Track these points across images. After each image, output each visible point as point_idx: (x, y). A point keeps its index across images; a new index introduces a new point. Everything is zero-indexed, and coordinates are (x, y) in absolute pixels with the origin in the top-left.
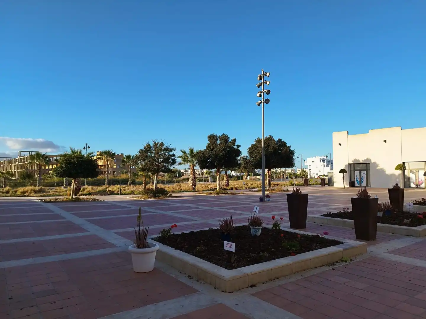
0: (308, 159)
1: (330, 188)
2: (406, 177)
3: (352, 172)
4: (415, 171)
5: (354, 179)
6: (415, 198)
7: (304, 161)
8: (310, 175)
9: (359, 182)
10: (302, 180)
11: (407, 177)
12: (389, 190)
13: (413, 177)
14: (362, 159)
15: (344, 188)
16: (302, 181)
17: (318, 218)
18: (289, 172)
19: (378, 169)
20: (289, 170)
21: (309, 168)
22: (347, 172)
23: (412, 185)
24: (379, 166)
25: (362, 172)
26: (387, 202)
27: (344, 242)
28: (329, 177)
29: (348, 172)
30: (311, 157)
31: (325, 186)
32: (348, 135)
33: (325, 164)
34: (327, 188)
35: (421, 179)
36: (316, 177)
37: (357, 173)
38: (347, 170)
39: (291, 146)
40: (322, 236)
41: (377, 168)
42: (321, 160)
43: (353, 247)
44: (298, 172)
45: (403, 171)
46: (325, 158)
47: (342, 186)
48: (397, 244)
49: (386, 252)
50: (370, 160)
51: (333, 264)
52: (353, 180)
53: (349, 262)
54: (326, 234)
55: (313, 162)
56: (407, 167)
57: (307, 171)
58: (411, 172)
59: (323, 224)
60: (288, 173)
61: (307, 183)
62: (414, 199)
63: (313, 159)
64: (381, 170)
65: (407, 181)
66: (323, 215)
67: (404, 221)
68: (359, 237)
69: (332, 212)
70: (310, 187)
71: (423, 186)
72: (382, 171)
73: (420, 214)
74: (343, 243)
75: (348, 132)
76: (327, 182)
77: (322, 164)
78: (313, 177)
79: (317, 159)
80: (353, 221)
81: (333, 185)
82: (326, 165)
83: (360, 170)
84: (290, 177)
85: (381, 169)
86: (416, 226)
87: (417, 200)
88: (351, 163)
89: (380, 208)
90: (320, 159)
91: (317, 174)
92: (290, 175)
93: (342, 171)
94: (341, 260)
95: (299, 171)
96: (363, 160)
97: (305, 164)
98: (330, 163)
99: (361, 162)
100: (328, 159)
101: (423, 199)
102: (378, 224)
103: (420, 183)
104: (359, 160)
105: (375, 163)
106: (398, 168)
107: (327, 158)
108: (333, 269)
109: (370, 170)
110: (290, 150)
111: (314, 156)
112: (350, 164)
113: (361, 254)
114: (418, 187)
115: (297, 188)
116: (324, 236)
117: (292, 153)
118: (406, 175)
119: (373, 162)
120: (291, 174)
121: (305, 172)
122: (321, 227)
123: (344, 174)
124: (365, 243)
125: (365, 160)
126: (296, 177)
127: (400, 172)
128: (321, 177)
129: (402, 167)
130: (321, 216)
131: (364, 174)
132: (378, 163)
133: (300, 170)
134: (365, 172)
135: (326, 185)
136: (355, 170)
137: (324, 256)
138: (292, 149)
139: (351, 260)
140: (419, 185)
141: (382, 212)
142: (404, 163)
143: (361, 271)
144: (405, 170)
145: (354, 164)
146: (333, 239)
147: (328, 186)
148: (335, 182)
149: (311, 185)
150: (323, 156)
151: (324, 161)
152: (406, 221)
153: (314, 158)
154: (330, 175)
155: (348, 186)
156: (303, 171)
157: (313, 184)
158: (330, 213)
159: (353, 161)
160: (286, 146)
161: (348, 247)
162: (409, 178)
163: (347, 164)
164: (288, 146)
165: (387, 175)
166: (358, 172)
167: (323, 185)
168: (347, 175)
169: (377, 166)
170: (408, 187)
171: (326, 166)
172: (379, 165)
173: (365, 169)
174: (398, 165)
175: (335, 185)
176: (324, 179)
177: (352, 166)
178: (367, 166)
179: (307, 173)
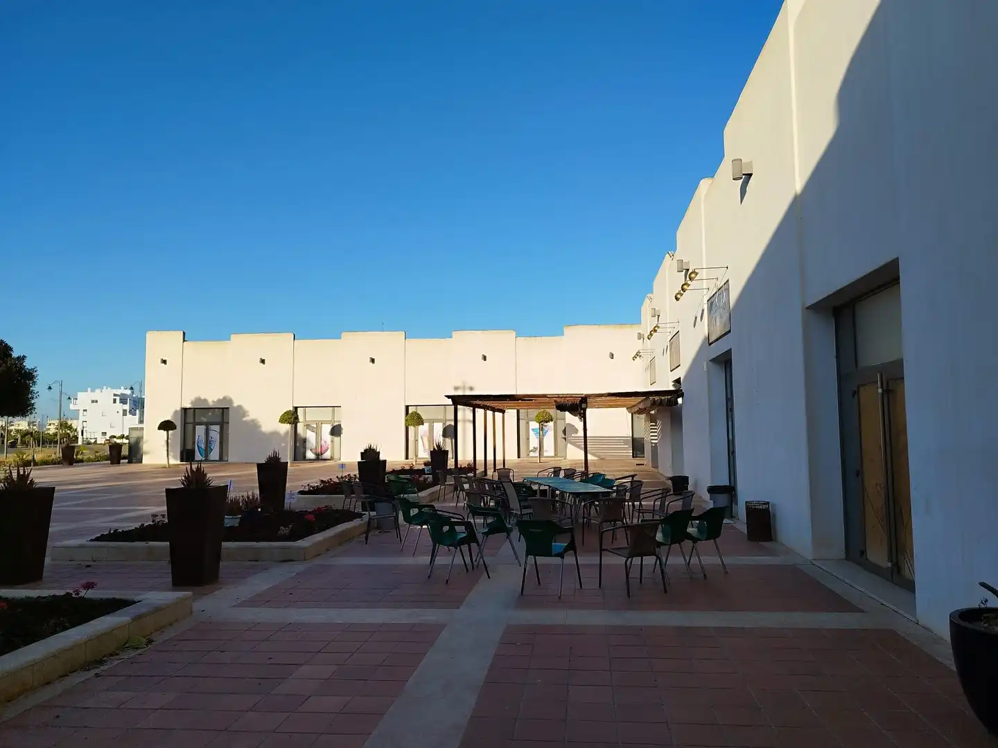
0: (80, 395)
1: (133, 468)
2: (298, 437)
3: (190, 427)
4: (315, 426)
5: (194, 443)
6: (309, 481)
7: (69, 398)
8: (82, 435)
9: (203, 452)
10: (58, 448)
11: (301, 438)
12: (259, 466)
13: (311, 436)
14: (212, 397)
15: (167, 466)
16: (55, 452)
17: (81, 547)
18: (20, 428)
19: (245, 421)
20: (21, 424)
21: (81, 418)
22: (176, 428)
23: (310, 455)
24: (248, 416)
25: (213, 427)
26: (250, 493)
27: (136, 599)
28: (133, 440)
29: (179, 428)
30: (89, 389)
31: (119, 463)
32: (184, 341)
33: (127, 407)
34: (125, 467)
35: (325, 442)
36: (101, 440)
37: (200, 430)
38: (178, 424)
39: (24, 357)
40: (78, 594)
41: (244, 419)
42: (118, 398)
43: (158, 610)
44: (49, 429)
45: (294, 425)
46: (128, 392)
47: (164, 462)
48: (260, 583)
49: (235, 606)
50: (230, 401)
51: (100, 662)
52: (189, 447)
53: (145, 646)
54: (89, 586)
55: (93, 402)
56: (301, 418)
57: (76, 424)
58: (308, 426)
59: (94, 561)
60: (18, 431)
61: (70, 456)
62: (305, 483)
63: (97, 394)
64: (251, 423)
65: (299, 445)
66: (97, 539)
67: (279, 530)
68: (179, 581)
69: (121, 527)
70: (78, 466)
71: (327, 455)
72: (254, 425)
73: (310, 513)
74: (134, 602)
75: (184, 333)
76: (125, 451)
77: (120, 407)
78: (93, 441)
79: (105, 395)
80: (168, 543)
81: (140, 461)
82: (128, 411)
83: (207, 422)
84: (23, 443)
85: (253, 421)
86: (301, 537)
87: (312, 485)
88: (188, 406)
89: (234, 508)
90: (115, 395)
91: (104, 434)
92: (22, 437)
93: (166, 426)
94: (124, 646)
95: (52, 427)
96: (215, 400)
97: (72, 407)
98: (137, 405)
99: (211, 404)
100: (134, 396)
101: (322, 481)
102: (224, 544)
103: (324, 449)
104: (205, 400)
105: (240, 407)
106: (283, 420)
107: (133, 393)
108: (97, 675)
109: (228, 423)
110: (22, 368)
111: (98, 388)
112: (185, 410)
113: (177, 620)
114: (319, 457)
115: (22, 473)
116: (83, 593)
117: (29, 376)
118: (300, 435)
119: (235, 405)
120: (26, 434)
121: (70, 427)
122: (89, 569)
123: (170, 432)
124: (189, 593)
125: (219, 401)
126: (43, 440)
127: (287, 427)
128: (115, 439)
129: (291, 417)
130: (92, 540)
131: (215, 431)
132: (246, 407)
133: (56, 422)
134: (217, 428)
135: (121, 461)
136: (196, 424)
137: (76, 646)
138: (28, 364)
139: (150, 642)
140: (322, 454)
141: (240, 516)
142: (296, 408)
143: (169, 663)
144: (298, 424)
145: (195, 409)
146: (111, 597)
147: (128, 463)
148: (146, 453)
149: (81, 461)
150: (122, 388)
151: (123, 401)
152: (284, 530)
153: (98, 391)
154: (135, 435)
155: (179, 462)
156: (64, 425)
157: (89, 460)
158: (116, 531)
159: (192, 403)
160: (11, 355)
161: (144, 610)
162: (305, 441)
163: (179, 409)
164: (15, 355)
165: (264, 434)
166: (203, 427)
167: (116, 462)
168: (176, 434)
169: (244, 414)
170: (302, 458)
171: (128, 413)
172: (248, 412)
173: (219, 420)
174: (285, 413)
175: (146, 460)
176: (119, 446)
177: (190, 413)
178: (223, 413)
179: (76, 430)
